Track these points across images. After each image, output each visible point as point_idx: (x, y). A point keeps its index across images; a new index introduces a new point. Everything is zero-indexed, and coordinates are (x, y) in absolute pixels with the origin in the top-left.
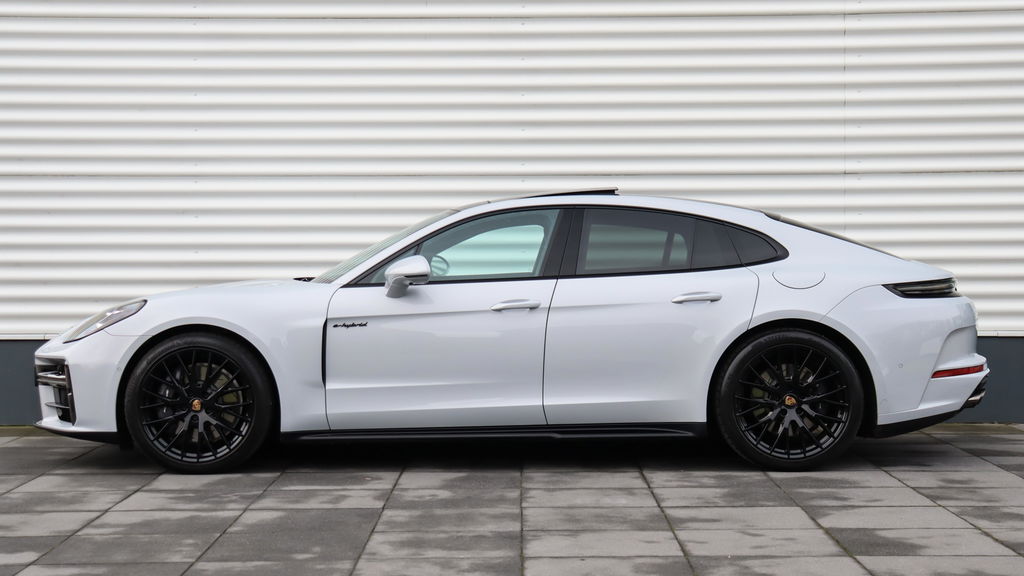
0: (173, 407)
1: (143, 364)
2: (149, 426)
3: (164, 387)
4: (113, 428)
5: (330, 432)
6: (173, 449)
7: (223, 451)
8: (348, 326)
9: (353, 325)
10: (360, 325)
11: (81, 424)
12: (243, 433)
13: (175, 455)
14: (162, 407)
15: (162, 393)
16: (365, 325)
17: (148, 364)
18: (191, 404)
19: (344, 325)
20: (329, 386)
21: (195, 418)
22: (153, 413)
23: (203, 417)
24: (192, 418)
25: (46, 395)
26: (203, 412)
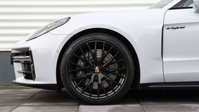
0: (85, 71)
1: (70, 49)
2: (73, 80)
3: (80, 61)
4: (55, 82)
5: (165, 83)
6: (85, 92)
7: (111, 93)
8: (174, 29)
9: (178, 28)
10: (181, 28)
11: (39, 80)
12: (121, 84)
13: (86, 95)
14: (79, 71)
15: (79, 64)
16: (184, 28)
17: (73, 49)
18: (94, 70)
19: (173, 28)
20: (165, 59)
21: (96, 76)
22: (74, 74)
23: (101, 76)
24: (95, 76)
25: (18, 67)
26: (101, 74)
